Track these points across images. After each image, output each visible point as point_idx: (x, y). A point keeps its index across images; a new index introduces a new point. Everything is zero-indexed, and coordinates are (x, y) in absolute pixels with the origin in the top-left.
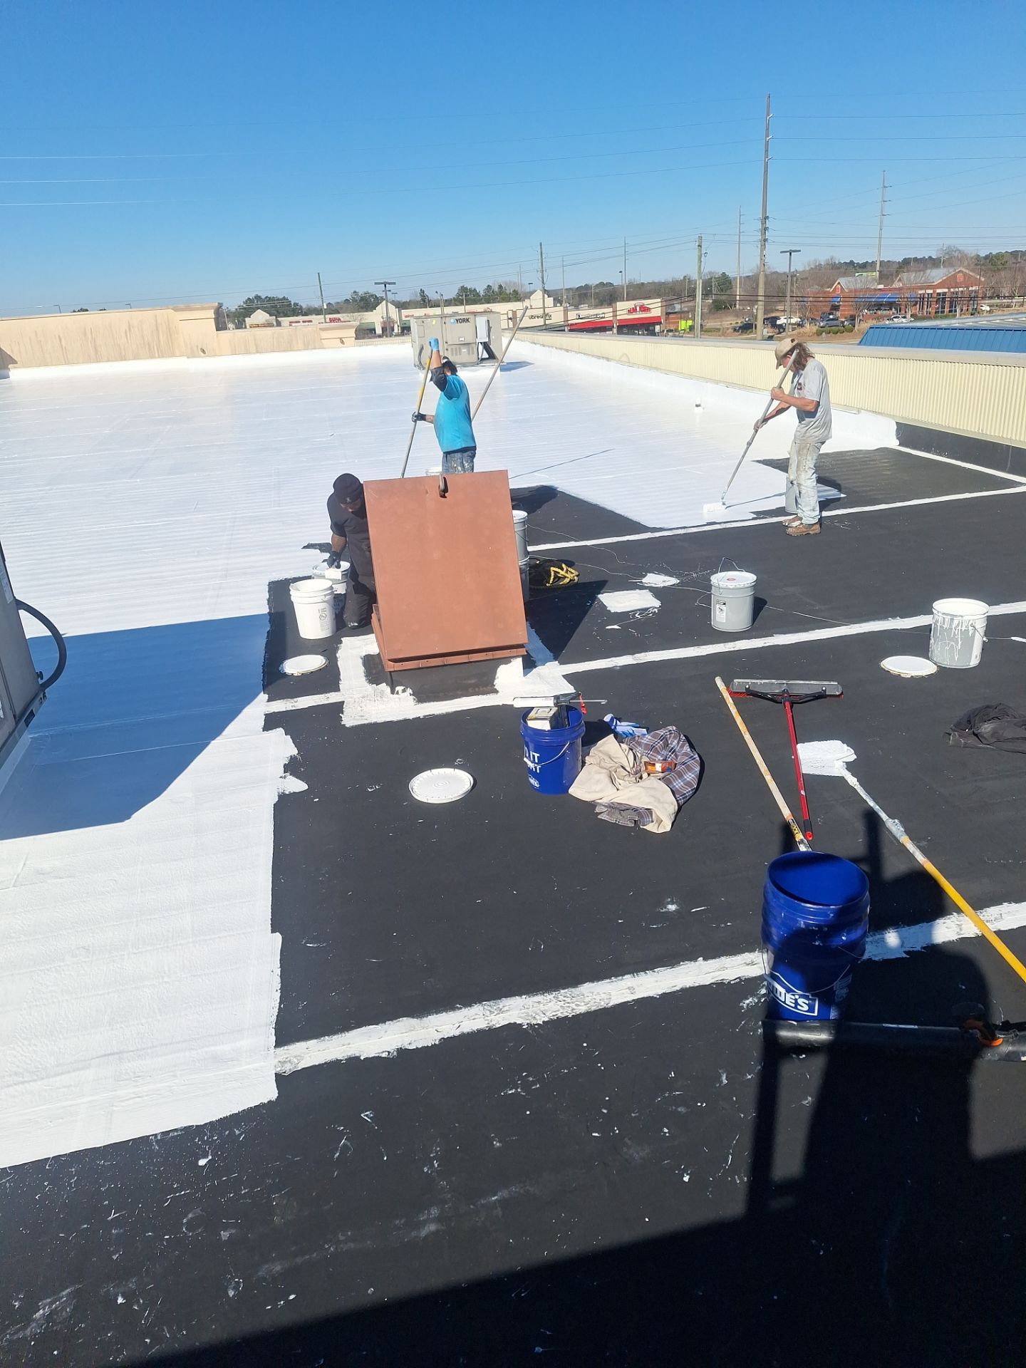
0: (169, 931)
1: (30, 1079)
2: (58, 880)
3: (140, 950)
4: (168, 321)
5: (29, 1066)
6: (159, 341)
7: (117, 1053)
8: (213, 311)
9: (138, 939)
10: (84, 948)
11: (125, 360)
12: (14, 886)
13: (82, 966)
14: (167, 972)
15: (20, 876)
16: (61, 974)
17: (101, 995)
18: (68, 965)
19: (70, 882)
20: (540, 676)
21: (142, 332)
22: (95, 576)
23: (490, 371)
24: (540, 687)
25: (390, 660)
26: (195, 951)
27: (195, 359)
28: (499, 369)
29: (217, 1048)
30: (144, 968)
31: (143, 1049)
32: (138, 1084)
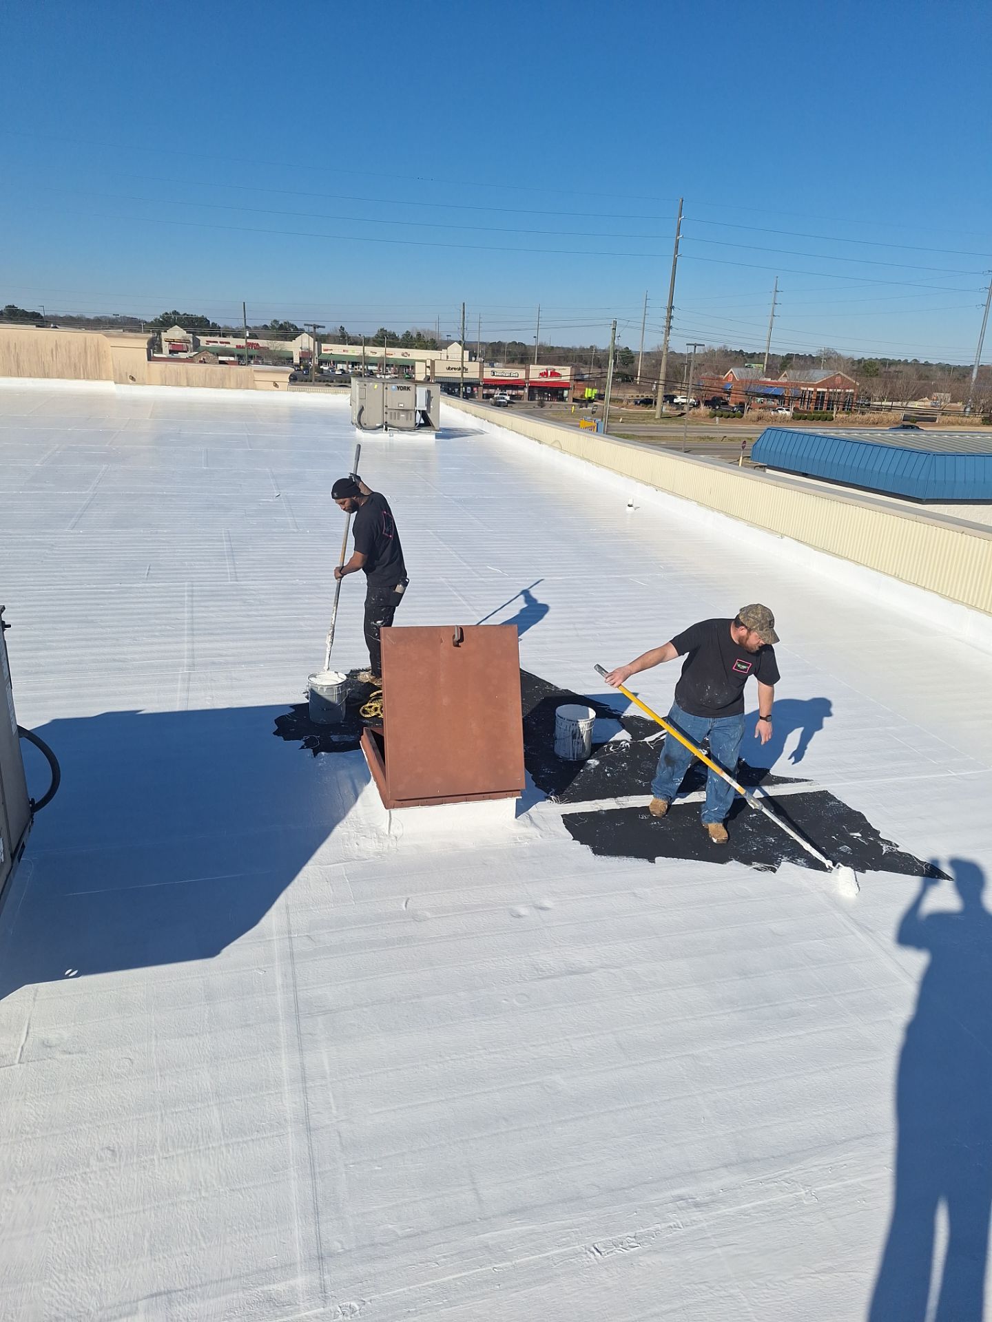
0: (197, 1129)
2: (68, 1056)
3: (171, 1154)
4: (98, 345)
5: (69, 1309)
6: (86, 364)
7: (165, 1293)
8: (146, 341)
9: (167, 1139)
10: (108, 1148)
11: (48, 377)
12: (20, 1062)
13: (110, 1174)
15: (25, 1048)
16: (88, 1183)
17: (136, 1213)
18: (95, 1172)
19: (82, 1059)
20: (530, 818)
21: (69, 352)
22: (52, 653)
23: (426, 438)
24: (532, 831)
25: (393, 800)
26: (229, 1157)
27: (122, 385)
28: (434, 436)
29: (271, 1287)
30: (177, 1178)
31: (193, 1288)
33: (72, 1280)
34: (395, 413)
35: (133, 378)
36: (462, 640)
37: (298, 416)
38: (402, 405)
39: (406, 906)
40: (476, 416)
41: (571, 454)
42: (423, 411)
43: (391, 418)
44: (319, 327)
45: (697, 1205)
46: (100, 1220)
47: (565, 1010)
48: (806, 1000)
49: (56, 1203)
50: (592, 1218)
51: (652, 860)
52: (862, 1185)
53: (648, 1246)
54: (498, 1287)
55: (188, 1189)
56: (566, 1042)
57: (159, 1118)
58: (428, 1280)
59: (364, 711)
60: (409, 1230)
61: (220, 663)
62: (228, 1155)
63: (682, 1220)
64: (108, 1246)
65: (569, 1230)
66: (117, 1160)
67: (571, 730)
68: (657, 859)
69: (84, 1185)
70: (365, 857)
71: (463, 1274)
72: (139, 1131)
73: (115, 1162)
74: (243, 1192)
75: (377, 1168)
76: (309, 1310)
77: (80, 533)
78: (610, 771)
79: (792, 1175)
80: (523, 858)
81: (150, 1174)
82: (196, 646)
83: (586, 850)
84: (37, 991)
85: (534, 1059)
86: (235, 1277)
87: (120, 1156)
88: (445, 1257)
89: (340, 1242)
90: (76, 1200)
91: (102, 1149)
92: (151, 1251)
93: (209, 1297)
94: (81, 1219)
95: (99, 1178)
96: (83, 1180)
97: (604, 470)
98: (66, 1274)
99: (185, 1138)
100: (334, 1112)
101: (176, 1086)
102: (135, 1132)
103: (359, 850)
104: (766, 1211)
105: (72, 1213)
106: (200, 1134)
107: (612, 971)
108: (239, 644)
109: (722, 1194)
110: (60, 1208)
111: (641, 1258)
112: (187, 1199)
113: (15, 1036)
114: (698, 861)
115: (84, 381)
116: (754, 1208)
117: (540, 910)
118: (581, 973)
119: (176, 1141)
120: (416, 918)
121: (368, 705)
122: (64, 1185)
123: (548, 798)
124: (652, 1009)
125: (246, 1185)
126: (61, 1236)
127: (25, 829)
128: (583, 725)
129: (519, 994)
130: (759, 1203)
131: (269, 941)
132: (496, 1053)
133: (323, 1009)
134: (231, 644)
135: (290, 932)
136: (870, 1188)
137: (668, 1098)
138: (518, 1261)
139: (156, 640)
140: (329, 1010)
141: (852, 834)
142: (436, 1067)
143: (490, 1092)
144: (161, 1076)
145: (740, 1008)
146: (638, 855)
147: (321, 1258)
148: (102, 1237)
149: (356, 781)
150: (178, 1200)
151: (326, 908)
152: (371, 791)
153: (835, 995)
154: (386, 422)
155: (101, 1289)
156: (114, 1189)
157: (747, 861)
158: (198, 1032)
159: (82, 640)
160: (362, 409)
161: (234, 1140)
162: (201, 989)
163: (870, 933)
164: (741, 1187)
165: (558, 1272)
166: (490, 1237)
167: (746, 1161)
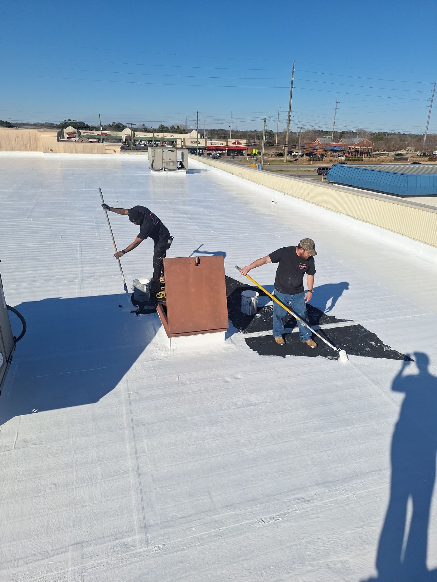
0: (91, 475)
1: (41, 558)
2: (35, 446)
3: (80, 486)
4: (35, 136)
5: (40, 551)
6: (31, 144)
7: (80, 543)
8: (57, 133)
9: (78, 480)
10: (54, 484)
11: (14, 151)
12: (14, 449)
13: (55, 495)
14: (95, 498)
15: (16, 443)
16: (46, 499)
17: (67, 510)
18: (49, 494)
19: (41, 447)
20: (231, 340)
21: (23, 139)
22: (21, 273)
23: (182, 174)
24: (232, 345)
25: (172, 334)
26: (105, 486)
27: (47, 154)
28: (186, 173)
29: (125, 539)
30: (84, 496)
31: (92, 540)
32: (93, 560)
33: (40, 539)
34: (168, 163)
35: (51, 150)
36: (199, 263)
37: (125, 165)
38: (171, 159)
39: (178, 379)
40: (204, 163)
41: (246, 179)
42: (180, 161)
43: (166, 165)
44: (133, 124)
45: (305, 501)
46: (51, 513)
47: (248, 421)
48: (351, 414)
49: (32, 507)
50: (261, 508)
51: (284, 357)
52: (376, 491)
53: (284, 519)
54: (221, 537)
55: (88, 500)
56: (248, 435)
57: (75, 471)
58: (191, 535)
59: (158, 296)
60: (183, 515)
61: (94, 276)
62: (105, 485)
63: (299, 508)
64: (55, 524)
65: (251, 513)
66: (58, 489)
67: (248, 301)
68: (286, 356)
69: (44, 499)
70: (160, 358)
71: (206, 532)
72: (66, 476)
73: (57, 489)
74: (112, 501)
75: (168, 489)
76: (141, 549)
77: (31, 220)
78: (266, 319)
79: (345, 487)
80: (228, 357)
81: (72, 494)
82: (83, 269)
83: (256, 353)
84: (20, 419)
85: (235, 442)
86: (109, 536)
87: (59, 487)
88: (198, 526)
89: (153, 520)
90: (41, 506)
91: (51, 484)
92: (73, 526)
93: (99, 544)
94: (43, 513)
95: (50, 496)
96: (44, 497)
97: (260, 186)
98: (38, 536)
99: (86, 479)
100: (150, 466)
101: (82, 457)
102: (65, 477)
103: (157, 355)
104: (335, 503)
105: (39, 511)
106: (92, 477)
107: (267, 404)
108: (103, 267)
109: (315, 496)
110: (34, 509)
111: (281, 524)
112: (88, 504)
113: (12, 438)
114: (304, 356)
115: (30, 152)
116: (329, 502)
117: (236, 379)
118: (254, 405)
119: (82, 480)
120: (183, 384)
121: (160, 293)
122: (35, 500)
123: (239, 331)
124: (285, 420)
125: (113, 498)
126: (35, 520)
127: (12, 350)
128: (254, 299)
129: (227, 415)
130: (332, 499)
131: (120, 395)
132: (218, 440)
133: (144, 423)
134: (99, 268)
135: (128, 391)
136: (379, 492)
137: (292, 457)
138: (229, 527)
139: (66, 267)
140: (146, 424)
141: (371, 343)
142: (193, 446)
143: (216, 456)
144: (75, 453)
145: (323, 418)
146: (278, 355)
147: (146, 527)
148: (52, 520)
149: (155, 326)
150: (84, 505)
151: (144, 381)
152: (162, 330)
153: (363, 412)
154: (164, 167)
155: (53, 542)
156: (57, 501)
157: (325, 356)
158: (90, 434)
159: (34, 267)
160: (153, 162)
161: (107, 479)
162: (91, 416)
163: (379, 385)
164: (324, 494)
165: (246, 530)
166: (217, 517)
167: (326, 483)
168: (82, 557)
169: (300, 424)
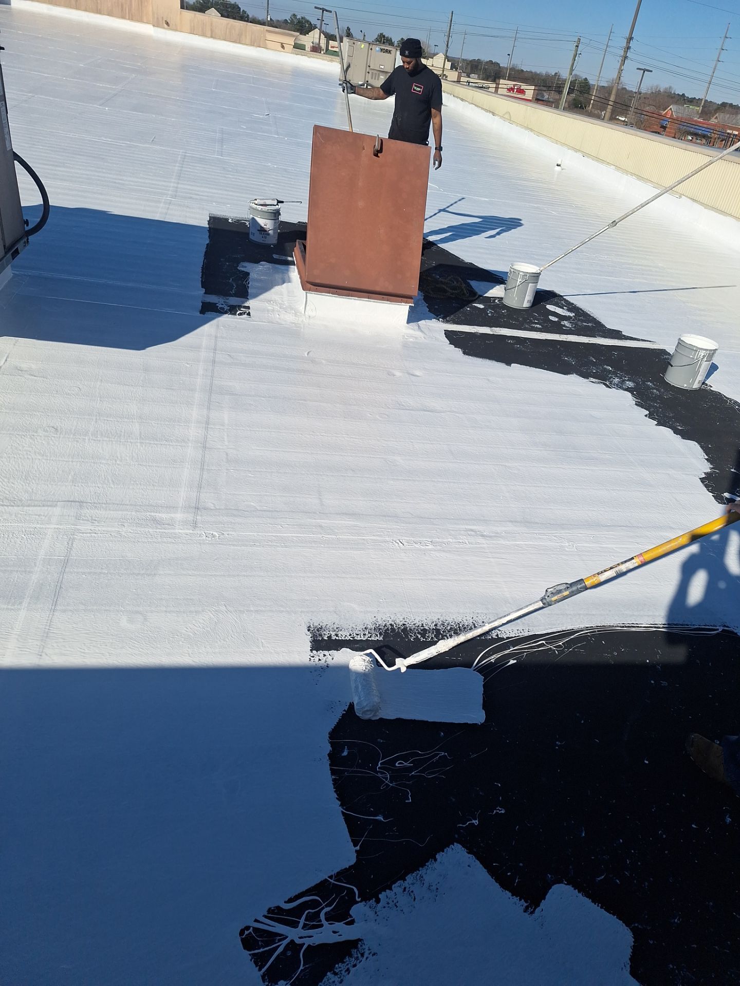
0: (121, 431)
3: (98, 439)
10: (53, 427)
11: (100, 13)
13: (51, 439)
17: (66, 461)
19: (43, 381)
20: (419, 326)
24: (418, 333)
25: (312, 285)
27: (159, 29)
29: (157, 514)
30: (101, 452)
31: (99, 503)
32: (95, 525)
34: (375, 74)
35: (167, 24)
36: (381, 151)
37: (297, 73)
38: (383, 67)
39: (308, 355)
41: (517, 124)
43: (372, 78)
45: (483, 536)
46: (39, 459)
47: (415, 427)
48: (605, 453)
50: (402, 527)
51: (509, 364)
52: (615, 548)
53: (439, 548)
54: (322, 547)
55: (107, 458)
57: (94, 420)
58: (273, 533)
60: (265, 508)
62: (141, 447)
63: (470, 541)
64: (43, 473)
65: (385, 530)
66: (59, 434)
68: (512, 365)
69: (31, 441)
70: (283, 323)
71: (300, 535)
72: (78, 424)
74: (148, 467)
75: (250, 475)
76: (181, 530)
77: (106, 109)
81: (81, 445)
83: (458, 351)
84: (17, 341)
85: (384, 446)
86: (131, 505)
88: (288, 525)
89: (213, 504)
90: (23, 447)
91: (48, 427)
92: (73, 481)
93: (110, 510)
94: (25, 456)
95: (43, 441)
96: (31, 438)
97: (541, 138)
98: (9, 480)
99: (111, 433)
100: (226, 443)
101: (110, 408)
102: (75, 424)
103: (280, 319)
104: (536, 549)
105: (20, 452)
106: (123, 434)
107: (457, 415)
109: (504, 534)
110: (11, 448)
111: (432, 552)
112: (105, 462)
114: (545, 371)
115: (128, 21)
116: (526, 545)
117: (410, 376)
118: (433, 412)
119: (104, 433)
120: (314, 363)
122: (16, 438)
123: (436, 318)
124: (482, 439)
125: (151, 464)
126: (10, 461)
129: (381, 413)
130: (532, 543)
131: (199, 350)
132: (356, 438)
134: (208, 190)
135: (215, 349)
137: (479, 482)
140: (235, 394)
142: (308, 436)
143: (345, 455)
144: (101, 401)
145: (552, 449)
146: (498, 360)
147: (197, 508)
148: (39, 467)
150: (99, 461)
155: (32, 491)
156: (53, 447)
157: (585, 376)
158: (133, 384)
159: (93, 167)
160: (349, 67)
161: (147, 441)
162: (141, 365)
164: (519, 533)
165: (369, 547)
166: (324, 522)
167: (527, 522)
168: (78, 518)
169: (506, 448)
